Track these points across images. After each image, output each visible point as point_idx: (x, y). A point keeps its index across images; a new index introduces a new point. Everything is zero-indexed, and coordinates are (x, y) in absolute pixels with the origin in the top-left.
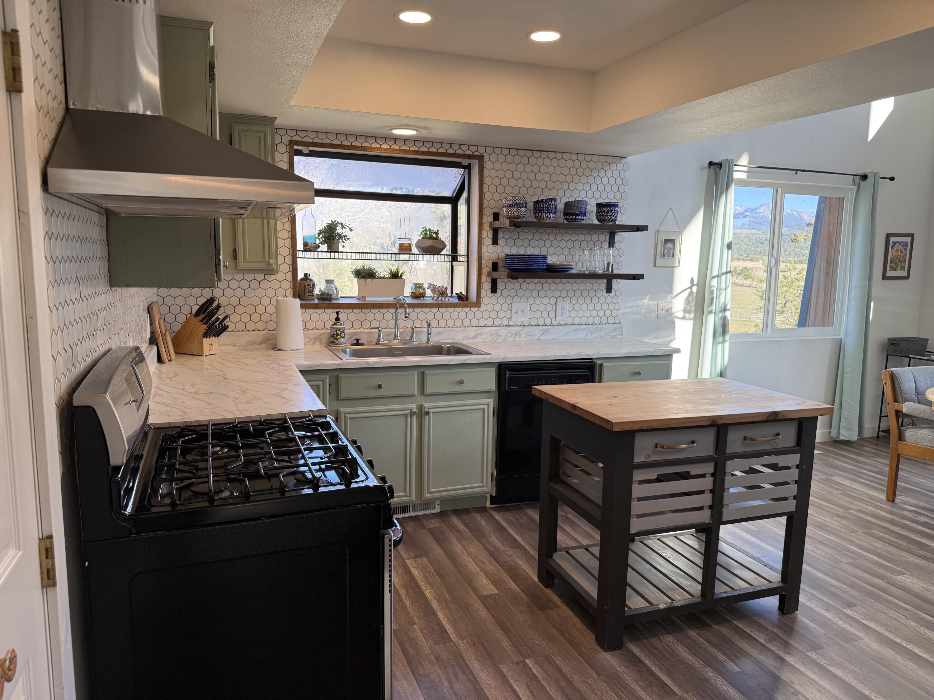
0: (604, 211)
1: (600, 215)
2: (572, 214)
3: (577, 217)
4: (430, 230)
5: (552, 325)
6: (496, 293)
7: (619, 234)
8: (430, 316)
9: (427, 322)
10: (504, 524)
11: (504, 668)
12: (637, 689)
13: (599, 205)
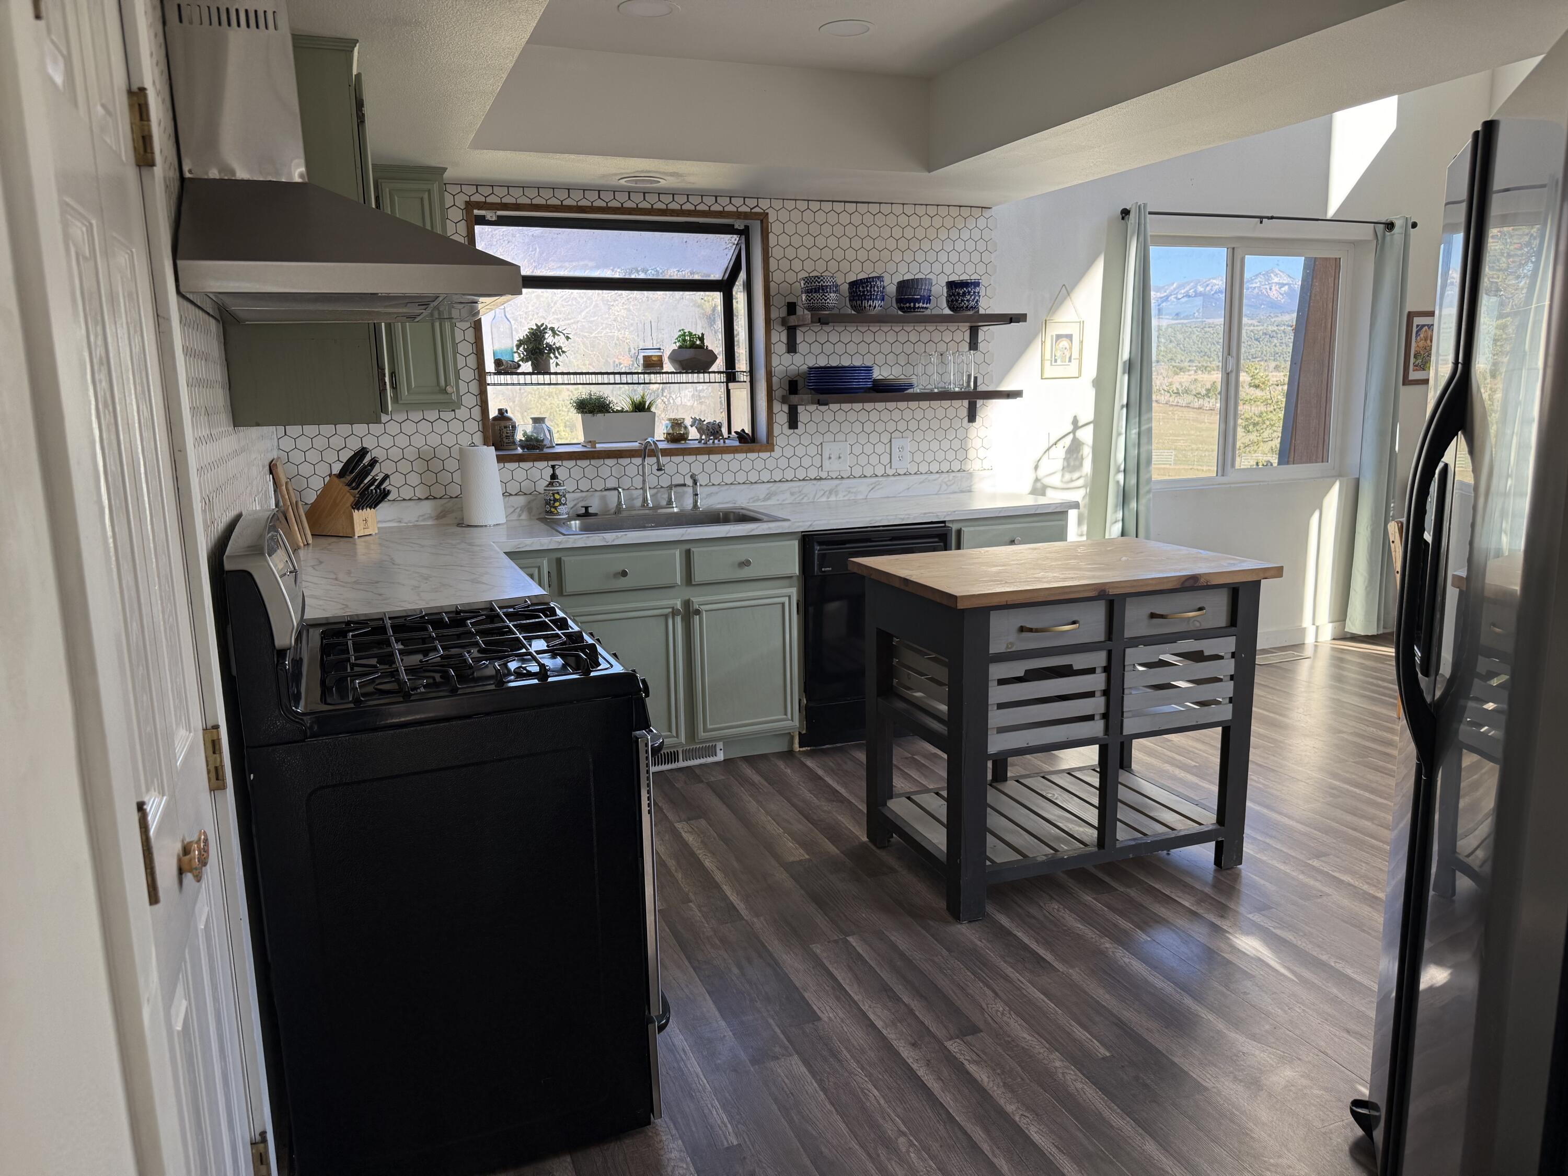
0: (959, 294)
1: (952, 301)
2: (910, 301)
3: (917, 305)
4: (690, 334)
5: (885, 475)
6: (797, 428)
7: (985, 328)
8: (696, 469)
9: (691, 477)
10: (820, 772)
11: (817, 949)
12: (1003, 965)
13: (951, 285)
